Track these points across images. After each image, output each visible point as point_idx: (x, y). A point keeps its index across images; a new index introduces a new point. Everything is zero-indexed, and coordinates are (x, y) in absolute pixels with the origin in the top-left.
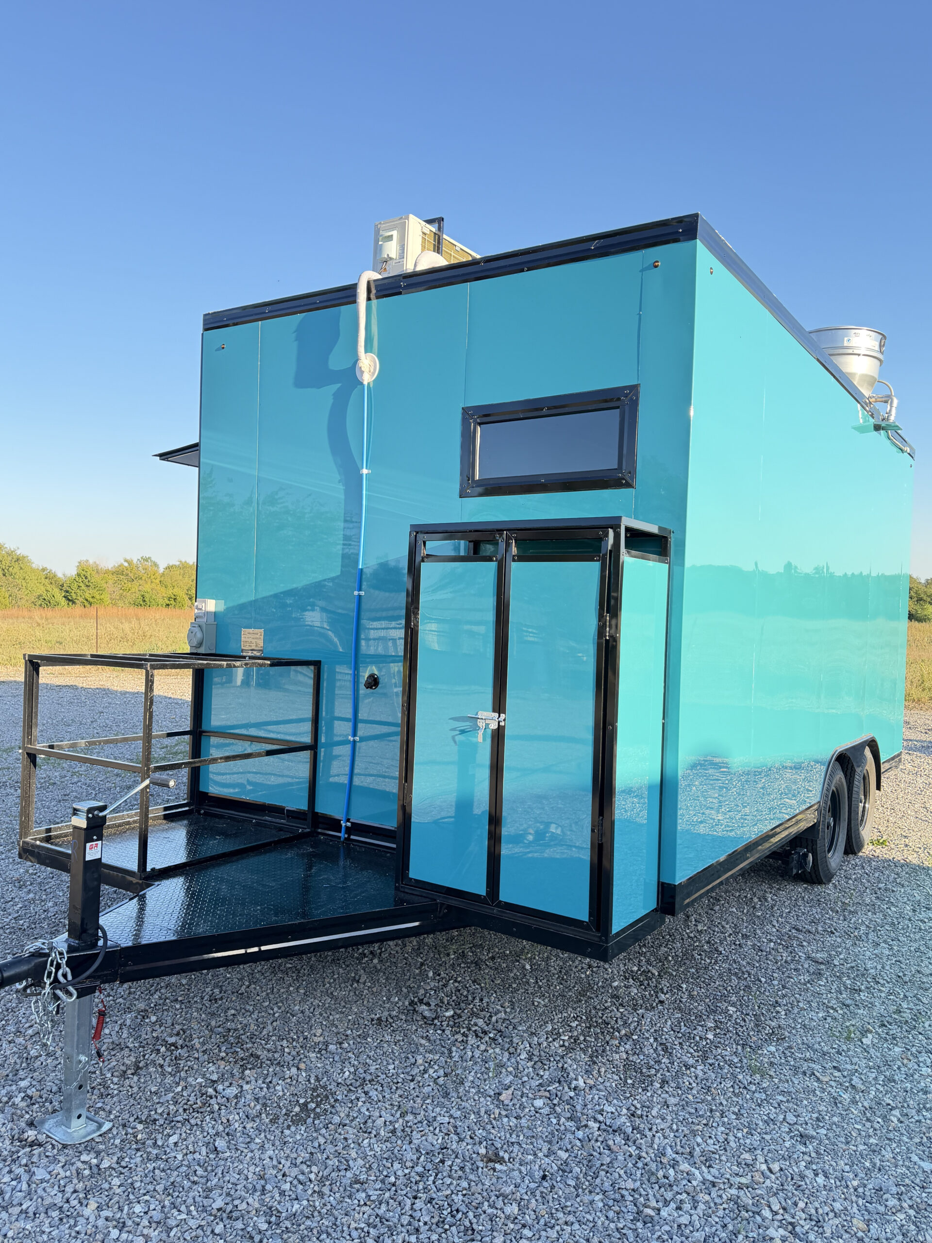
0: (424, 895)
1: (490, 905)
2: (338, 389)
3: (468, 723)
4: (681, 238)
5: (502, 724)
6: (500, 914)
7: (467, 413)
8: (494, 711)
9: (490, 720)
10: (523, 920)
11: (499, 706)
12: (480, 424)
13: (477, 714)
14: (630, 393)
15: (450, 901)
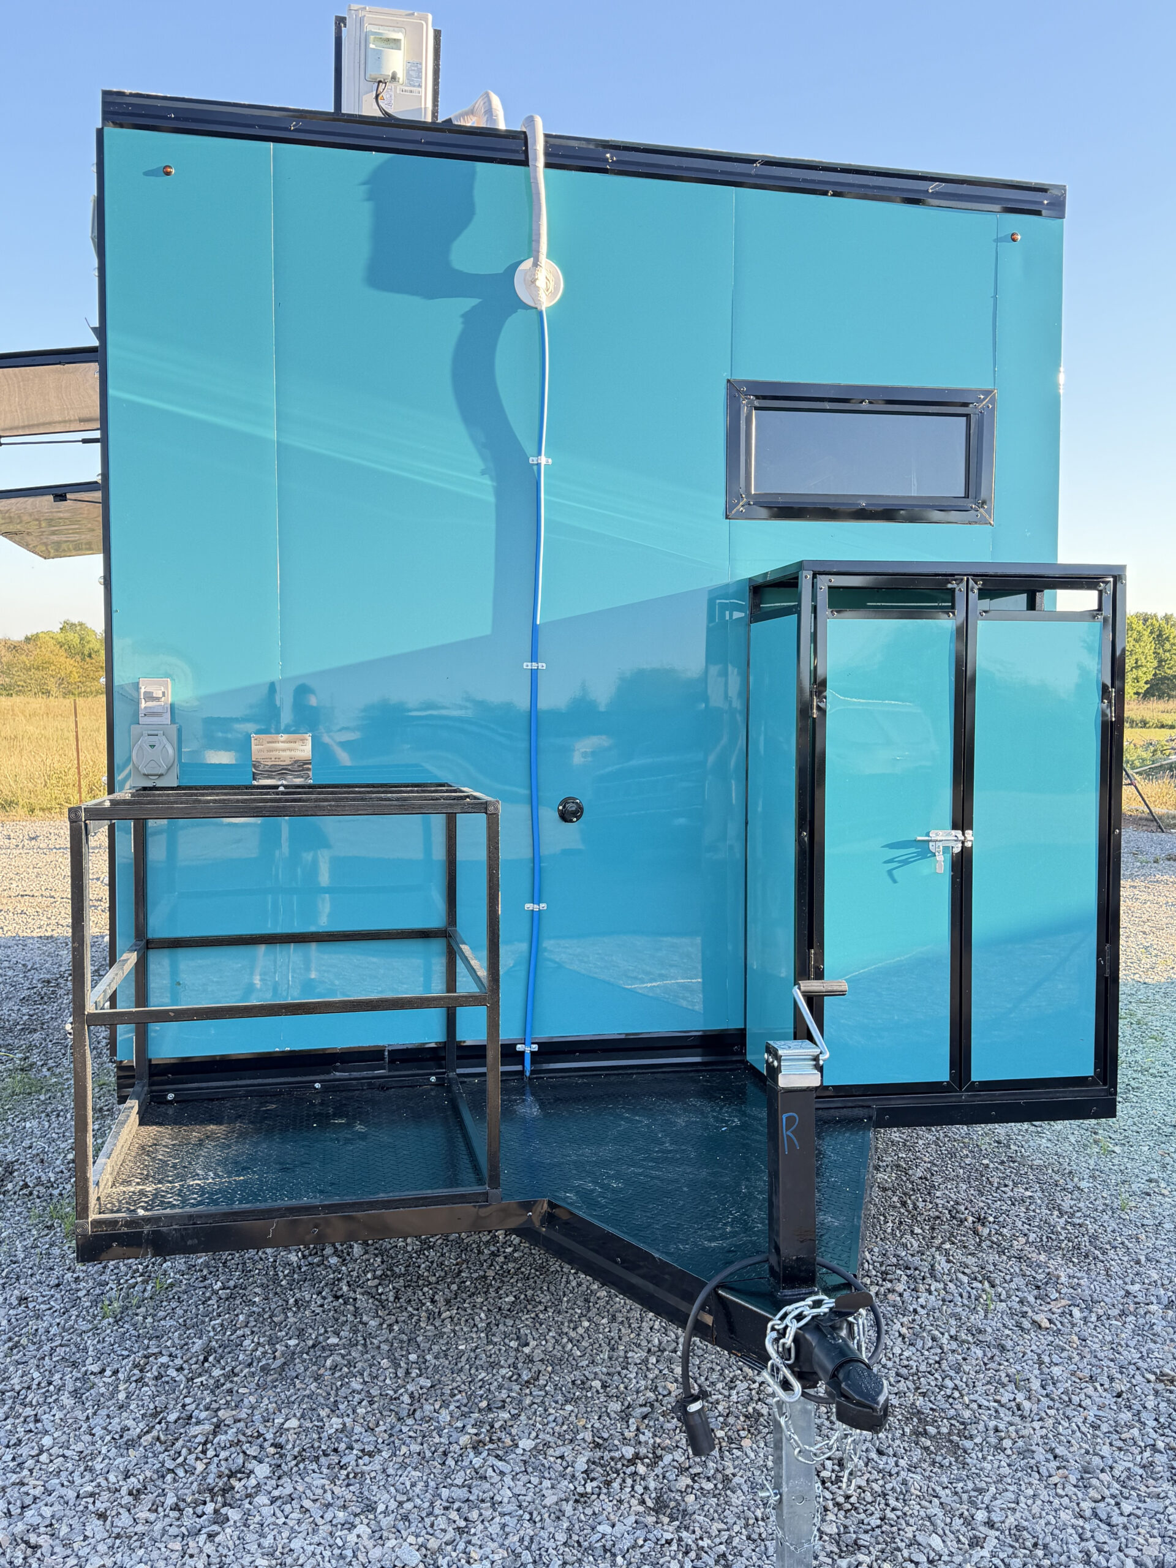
0: (850, 1104)
1: (957, 1092)
2: (474, 308)
3: (913, 850)
4: (1044, 212)
5: (968, 844)
6: (971, 1099)
7: (734, 389)
8: (955, 827)
9: (947, 840)
10: (1006, 1098)
11: (962, 820)
12: (756, 408)
13: (928, 835)
14: (984, 399)
15: (893, 1102)
